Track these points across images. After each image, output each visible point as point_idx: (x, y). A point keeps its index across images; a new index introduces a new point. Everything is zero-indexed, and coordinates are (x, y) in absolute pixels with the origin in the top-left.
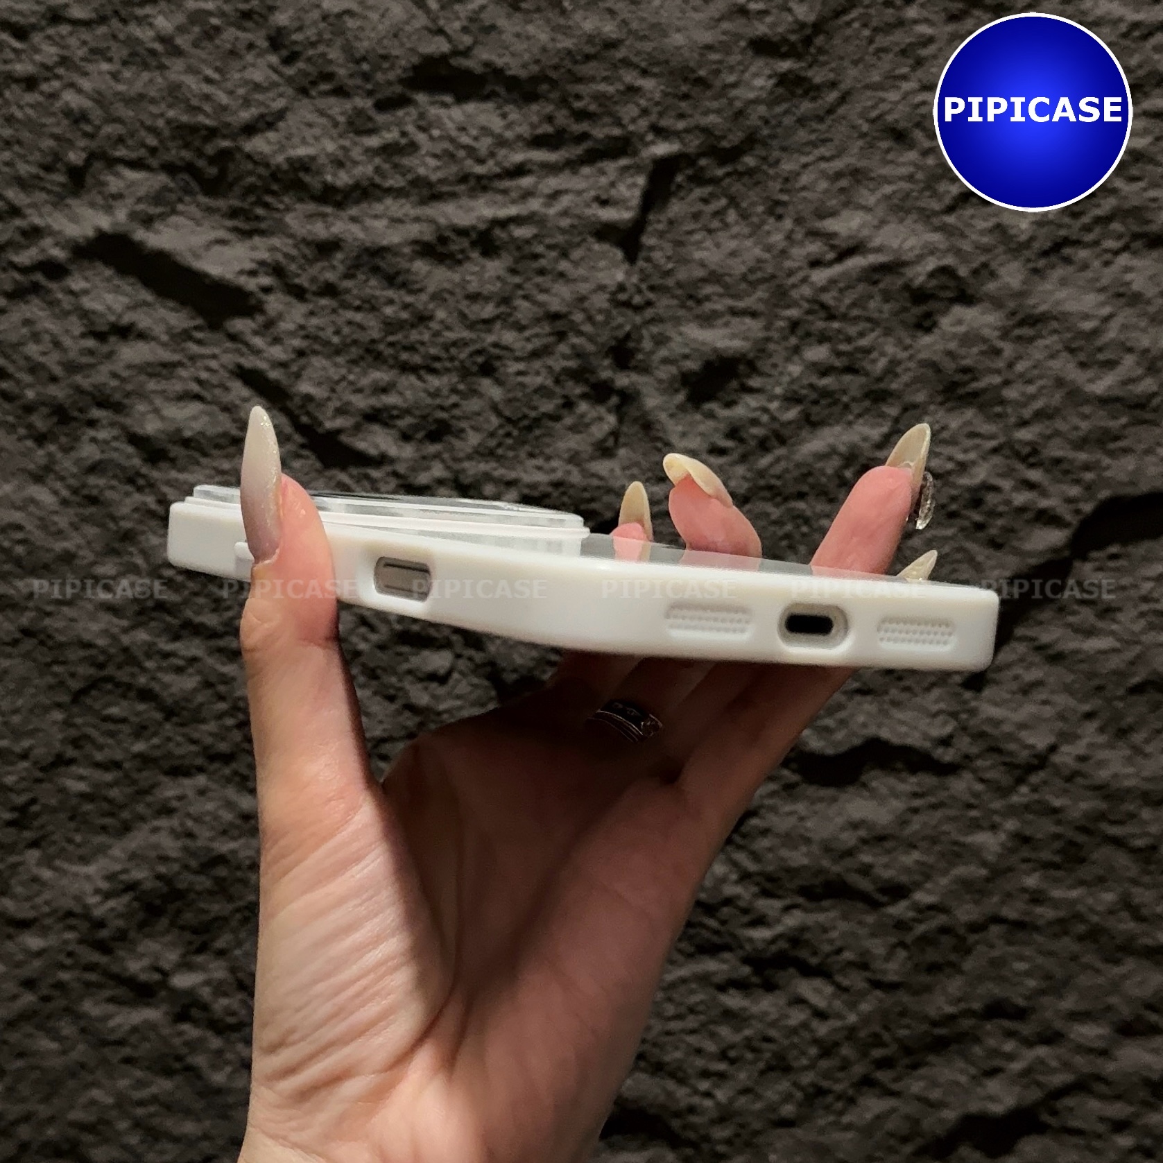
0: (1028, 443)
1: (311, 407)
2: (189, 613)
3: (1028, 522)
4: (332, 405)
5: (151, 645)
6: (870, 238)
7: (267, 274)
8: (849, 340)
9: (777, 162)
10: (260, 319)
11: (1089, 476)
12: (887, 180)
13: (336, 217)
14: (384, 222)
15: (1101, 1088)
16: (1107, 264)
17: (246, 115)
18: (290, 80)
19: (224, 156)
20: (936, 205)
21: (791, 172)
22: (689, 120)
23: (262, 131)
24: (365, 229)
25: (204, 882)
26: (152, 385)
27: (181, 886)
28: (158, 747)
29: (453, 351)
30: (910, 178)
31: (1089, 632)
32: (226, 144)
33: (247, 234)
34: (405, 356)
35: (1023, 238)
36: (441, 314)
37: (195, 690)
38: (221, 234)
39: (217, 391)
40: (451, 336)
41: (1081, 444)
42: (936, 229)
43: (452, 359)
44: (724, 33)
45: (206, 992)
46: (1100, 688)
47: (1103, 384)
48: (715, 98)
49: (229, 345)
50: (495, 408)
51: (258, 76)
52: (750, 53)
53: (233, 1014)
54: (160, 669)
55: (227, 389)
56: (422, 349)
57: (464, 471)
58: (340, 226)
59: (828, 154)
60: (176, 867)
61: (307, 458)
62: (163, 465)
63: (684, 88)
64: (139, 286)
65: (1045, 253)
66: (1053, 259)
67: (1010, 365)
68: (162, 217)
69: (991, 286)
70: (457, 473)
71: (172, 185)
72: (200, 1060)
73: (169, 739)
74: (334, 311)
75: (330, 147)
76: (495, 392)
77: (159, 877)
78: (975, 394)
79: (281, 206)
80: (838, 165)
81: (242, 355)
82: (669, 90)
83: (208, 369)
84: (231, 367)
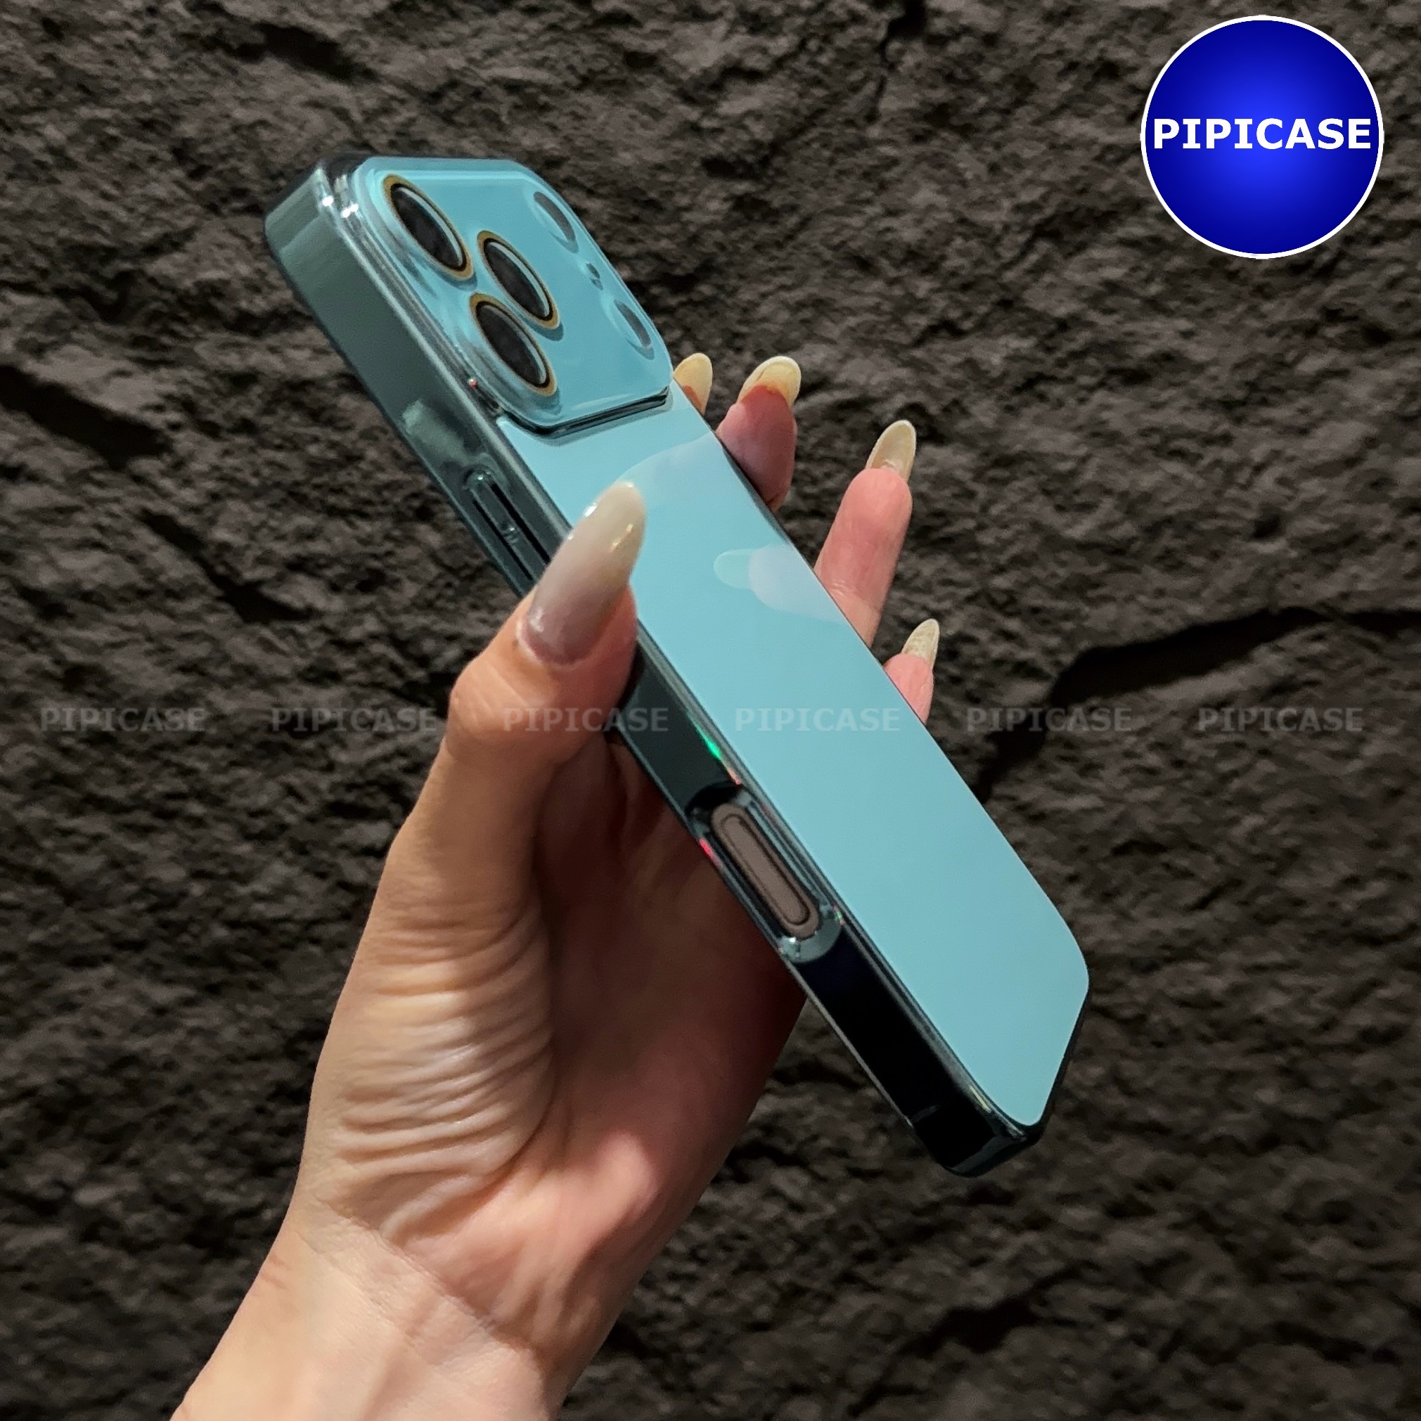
0: (1006, 592)
1: (228, 557)
2: (92, 786)
3: (1007, 675)
4: (250, 555)
5: (48, 822)
6: (835, 374)
7: (175, 409)
8: (814, 481)
9: (734, 292)
10: (168, 459)
11: (1068, 626)
12: (852, 312)
13: (254, 347)
14: (306, 353)
15: (1091, 1274)
16: (1082, 401)
17: (149, 234)
18: (197, 197)
19: (124, 279)
20: (904, 339)
21: (749, 302)
22: (640, 245)
23: (169, 252)
24: (286, 360)
25: (112, 1086)
26: (47, 532)
27: (86, 1090)
28: (57, 935)
29: (386, 494)
30: (876, 309)
31: (1071, 790)
32: (127, 266)
33: (150, 365)
34: (332, 499)
35: (995, 374)
36: (372, 454)
37: (100, 872)
38: (124, 365)
39: (122, 539)
40: (383, 477)
41: (1061, 591)
42: (905, 364)
43: (385, 503)
44: (676, 153)
45: (116, 1209)
46: (1083, 850)
47: (1081, 529)
48: (668, 223)
49: (134, 487)
50: (433, 556)
51: (160, 191)
52: (704, 174)
53: (149, 1231)
54: (58, 849)
55: (130, 536)
56: (351, 492)
57: (401, 625)
58: (257, 357)
59: (789, 282)
60: (78, 1070)
61: (223, 611)
62: (62, 622)
63: (634, 211)
64: (28, 423)
65: (1018, 390)
66: (1026, 396)
67: (985, 509)
68: (54, 346)
69: (963, 425)
70: (392, 627)
71: (66, 311)
72: (110, 1284)
73: (70, 926)
74: (252, 450)
75: (244, 270)
76: (434, 539)
77: (61, 1081)
78: (949, 540)
79: (191, 335)
80: (798, 295)
81: (151, 499)
82: (617, 212)
83: (112, 515)
84: (137, 512)
